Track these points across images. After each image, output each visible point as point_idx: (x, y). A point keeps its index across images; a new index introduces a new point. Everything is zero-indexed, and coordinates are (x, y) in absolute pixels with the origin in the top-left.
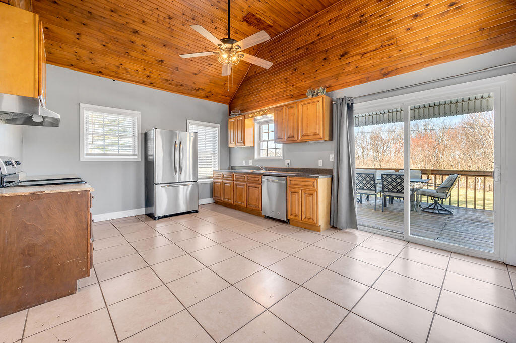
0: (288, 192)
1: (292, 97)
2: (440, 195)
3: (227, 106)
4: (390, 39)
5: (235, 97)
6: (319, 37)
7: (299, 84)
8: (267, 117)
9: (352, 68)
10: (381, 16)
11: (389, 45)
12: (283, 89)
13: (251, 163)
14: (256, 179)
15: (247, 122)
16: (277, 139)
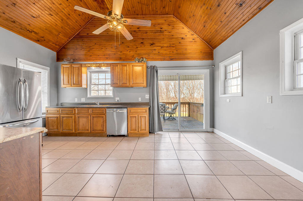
0: (129, 116)
1: (120, 59)
2: (173, 112)
3: (55, 53)
4: (173, 44)
5: (63, 48)
6: (138, 30)
7: (126, 52)
8: (102, 69)
9: (156, 52)
10: (169, 32)
11: (173, 47)
12: (114, 53)
13: (83, 100)
14: (100, 111)
15: (84, 69)
16: (113, 84)
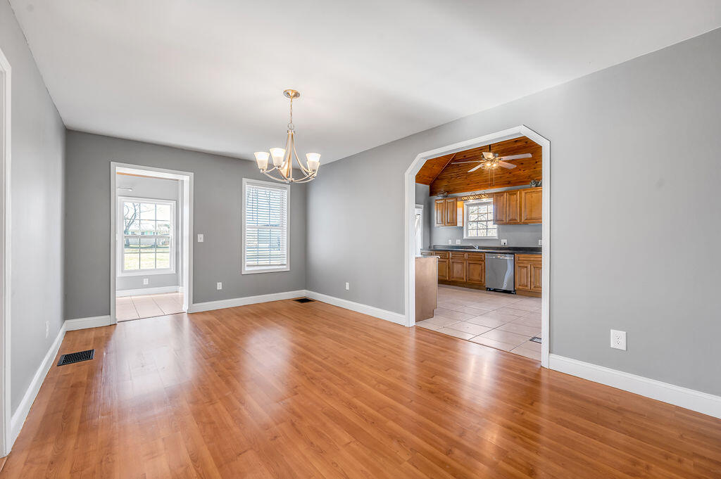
0: (517, 266)
1: (509, 183)
3: (428, 187)
5: (437, 179)
7: (517, 173)
8: (483, 201)
13: (458, 243)
14: (478, 257)
15: (459, 203)
16: (497, 221)
